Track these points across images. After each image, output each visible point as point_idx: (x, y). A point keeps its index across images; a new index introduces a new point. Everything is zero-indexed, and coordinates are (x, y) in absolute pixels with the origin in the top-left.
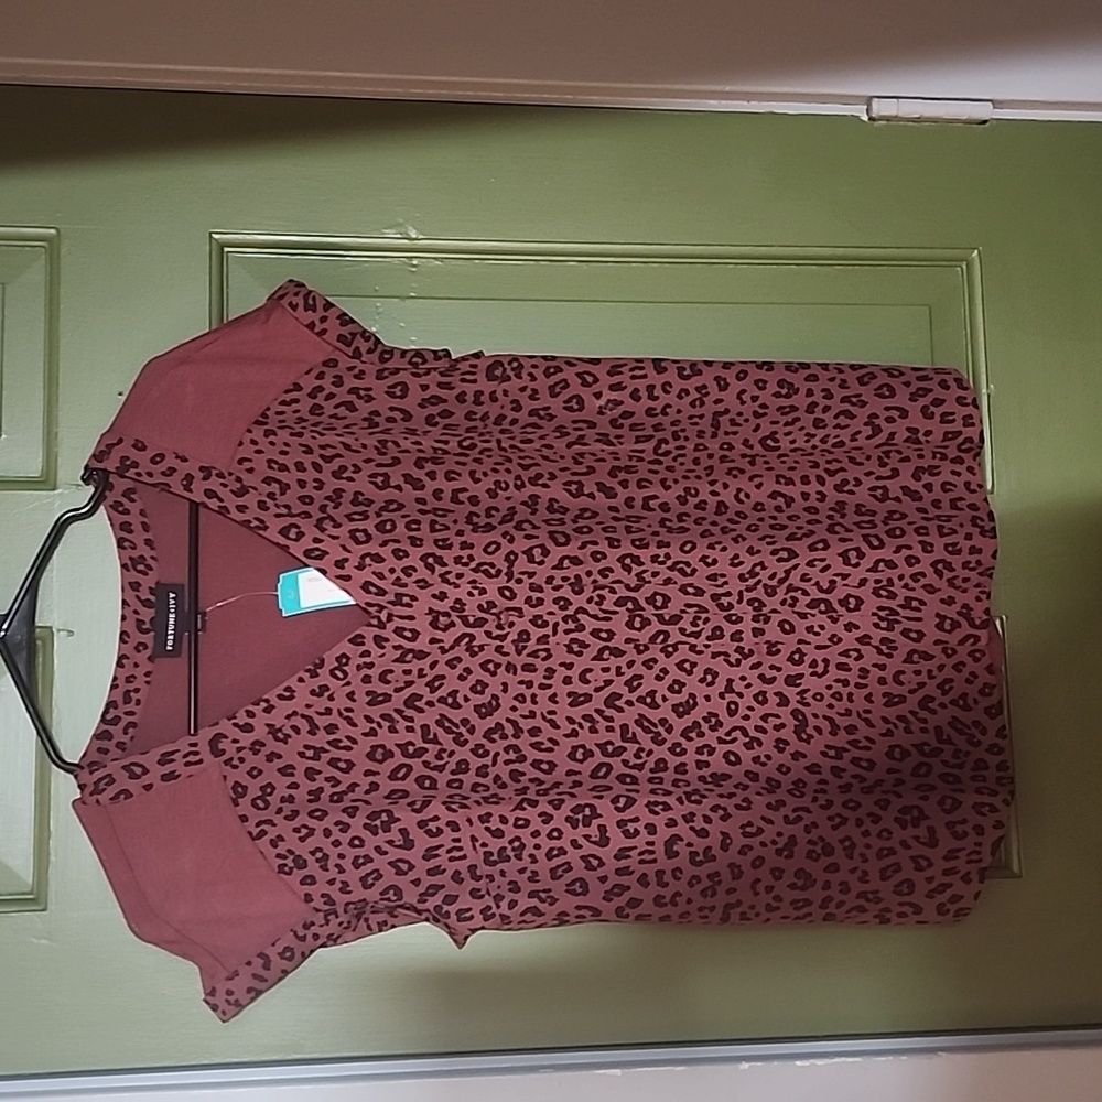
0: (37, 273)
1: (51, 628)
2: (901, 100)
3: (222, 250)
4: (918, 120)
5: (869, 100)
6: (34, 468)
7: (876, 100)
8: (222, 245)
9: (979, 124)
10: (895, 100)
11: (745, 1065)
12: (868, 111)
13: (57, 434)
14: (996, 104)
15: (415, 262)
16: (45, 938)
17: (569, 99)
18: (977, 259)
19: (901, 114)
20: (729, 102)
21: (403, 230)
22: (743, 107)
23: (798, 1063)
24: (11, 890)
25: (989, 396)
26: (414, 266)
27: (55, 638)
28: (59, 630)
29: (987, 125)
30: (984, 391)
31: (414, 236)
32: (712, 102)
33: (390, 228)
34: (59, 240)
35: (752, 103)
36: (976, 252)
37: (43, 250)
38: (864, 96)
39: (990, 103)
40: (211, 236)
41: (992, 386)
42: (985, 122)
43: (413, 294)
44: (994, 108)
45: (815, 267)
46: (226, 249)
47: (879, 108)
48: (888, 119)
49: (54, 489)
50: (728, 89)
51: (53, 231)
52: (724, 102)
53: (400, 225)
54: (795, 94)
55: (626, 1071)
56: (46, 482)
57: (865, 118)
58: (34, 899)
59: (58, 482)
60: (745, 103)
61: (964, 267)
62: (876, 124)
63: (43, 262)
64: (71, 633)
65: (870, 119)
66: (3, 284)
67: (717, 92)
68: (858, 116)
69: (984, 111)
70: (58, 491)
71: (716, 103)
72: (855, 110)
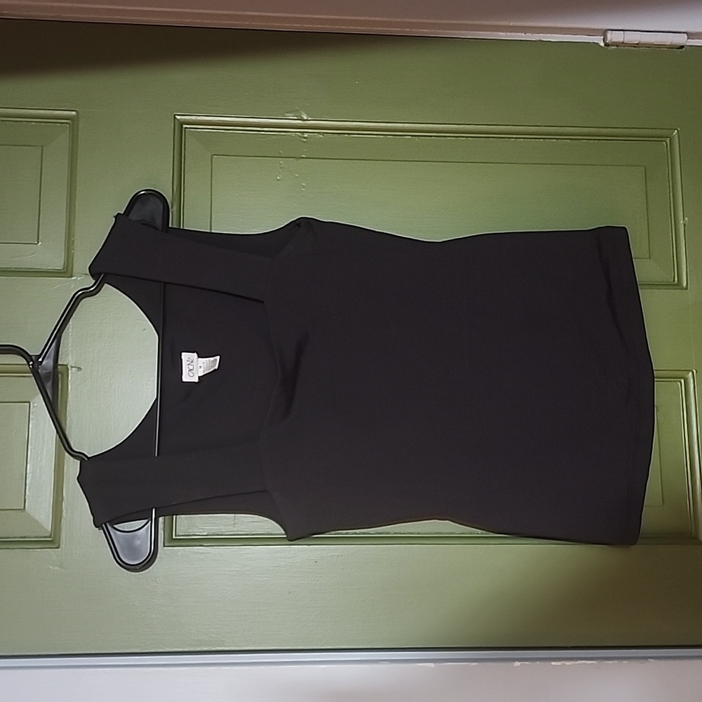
0: (63, 140)
1: (67, 365)
2: (626, 32)
3: (182, 127)
4: (637, 45)
5: (604, 33)
6: (59, 264)
7: (610, 32)
8: (182, 123)
9: (678, 48)
10: (622, 32)
11: (517, 664)
12: (604, 41)
13: (73, 241)
14: (690, 35)
15: (306, 135)
16: (58, 566)
17: (407, 31)
18: (676, 136)
19: (626, 41)
20: (513, 34)
21: (298, 114)
22: (522, 36)
23: (553, 663)
24: (36, 535)
25: (685, 225)
26: (305, 138)
27: (70, 372)
28: (72, 367)
29: (684, 49)
30: (682, 222)
31: (305, 118)
32: (501, 33)
33: (290, 113)
34: (78, 118)
35: (527, 34)
36: (676, 131)
37: (68, 125)
38: (601, 30)
39: (685, 35)
40: (175, 118)
41: (687, 219)
42: (682, 47)
43: (304, 156)
44: (688, 39)
45: (568, 141)
46: (184, 126)
47: (613, 37)
48: (617, 44)
49: (71, 277)
50: (512, 24)
51: (74, 113)
52: (509, 34)
53: (297, 111)
54: (556, 28)
55: (438, 664)
56: (67, 272)
57: (602, 44)
58: (52, 541)
59: (74, 272)
60: (523, 34)
61: (668, 141)
62: (609, 48)
63: (68, 133)
64: (79, 369)
65: (606, 45)
66: (42, 147)
67: (505, 26)
68: (597, 43)
69: (681, 40)
70: (73, 278)
71: (504, 34)
72: (596, 39)
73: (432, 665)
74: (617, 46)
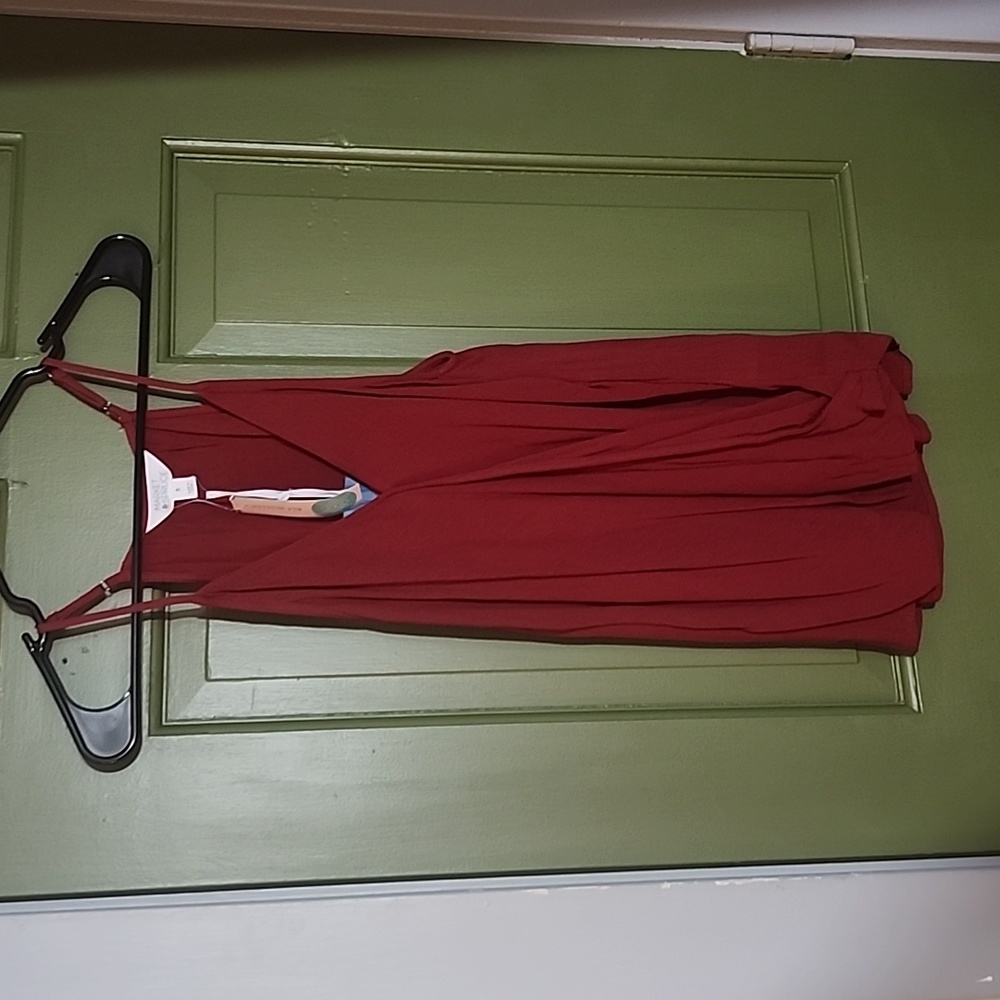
0: (3, 173)
1: (7, 479)
2: (774, 36)
3: (173, 156)
4: (790, 53)
5: (745, 37)
7: (753, 35)
8: (173, 150)
9: (844, 59)
10: (769, 36)
12: (746, 49)
13: (17, 308)
14: (859, 42)
15: (347, 168)
17: (483, 34)
18: (848, 171)
19: (774, 48)
20: (624, 38)
21: (336, 139)
22: (637, 43)
23: (718, 883)
25: (865, 285)
26: (346, 172)
27: (10, 489)
28: (14, 482)
29: (851, 60)
30: (861, 282)
31: (346, 144)
32: (609, 38)
33: (325, 136)
34: (25, 142)
35: (644, 40)
36: (847, 164)
37: (10, 154)
38: (742, 33)
39: (852, 40)
40: (162, 144)
41: (867, 277)
42: (849, 57)
43: (344, 196)
44: (856, 47)
45: (705, 178)
46: (176, 155)
47: (755, 42)
48: (764, 52)
49: (14, 357)
50: (622, 24)
51: (19, 136)
52: (619, 39)
53: (334, 134)
54: (683, 30)
55: (554, 891)
56: (7, 350)
57: (744, 53)
59: (17, 349)
60: (639, 40)
61: (837, 178)
62: (753, 58)
63: (10, 164)
64: (24, 484)
65: (750, 53)
67: (614, 27)
68: (738, 52)
69: (848, 46)
70: (17, 358)
71: (613, 39)
72: (735, 47)
74: (764, 55)
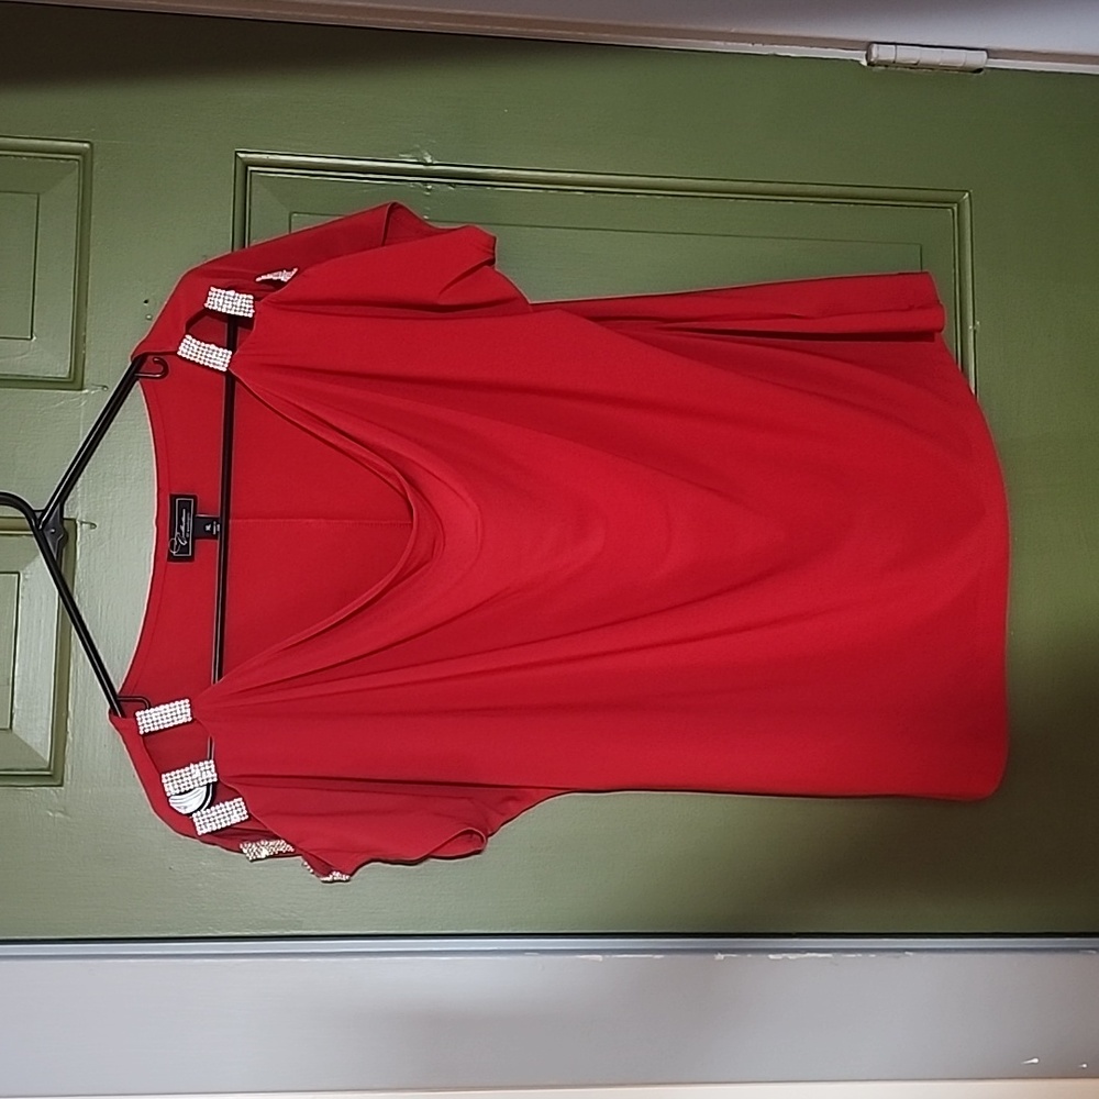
0: (69, 185)
1: (74, 520)
2: (899, 47)
3: (247, 169)
4: (916, 66)
5: (868, 46)
6: (62, 370)
7: (875, 45)
8: (247, 164)
9: (974, 72)
10: (893, 46)
11: (720, 957)
12: (867, 57)
13: (85, 337)
14: (991, 53)
15: (429, 187)
16: (61, 812)
18: (967, 201)
19: (899, 59)
20: (735, 44)
21: (419, 156)
22: (746, 48)
23: (771, 956)
24: (30, 767)
25: (975, 332)
26: (429, 190)
27: (79, 529)
28: (82, 523)
29: (982, 73)
30: (971, 327)
31: (429, 161)
32: (718, 43)
33: (407, 153)
34: (92, 153)
35: (756, 45)
36: (967, 195)
37: (77, 163)
38: (863, 42)
39: (984, 53)
40: (236, 156)
41: (978, 323)
42: (980, 70)
44: (989, 57)
45: (811, 204)
46: (250, 168)
47: (879, 53)
48: (886, 64)
49: (81, 389)
50: (733, 30)
51: (86, 145)
52: (729, 44)
53: (418, 150)
54: (798, 37)
55: (607, 956)
56: (74, 381)
57: (864, 63)
58: (52, 775)
59: (85, 382)
60: (750, 45)
61: (955, 209)
62: (875, 69)
63: (77, 174)
64: (93, 526)
65: (871, 64)
66: (38, 194)
67: (722, 33)
68: (858, 61)
69: (979, 59)
70: (85, 392)
71: (722, 44)
72: (855, 55)
73: (599, 957)
74: (886, 66)
